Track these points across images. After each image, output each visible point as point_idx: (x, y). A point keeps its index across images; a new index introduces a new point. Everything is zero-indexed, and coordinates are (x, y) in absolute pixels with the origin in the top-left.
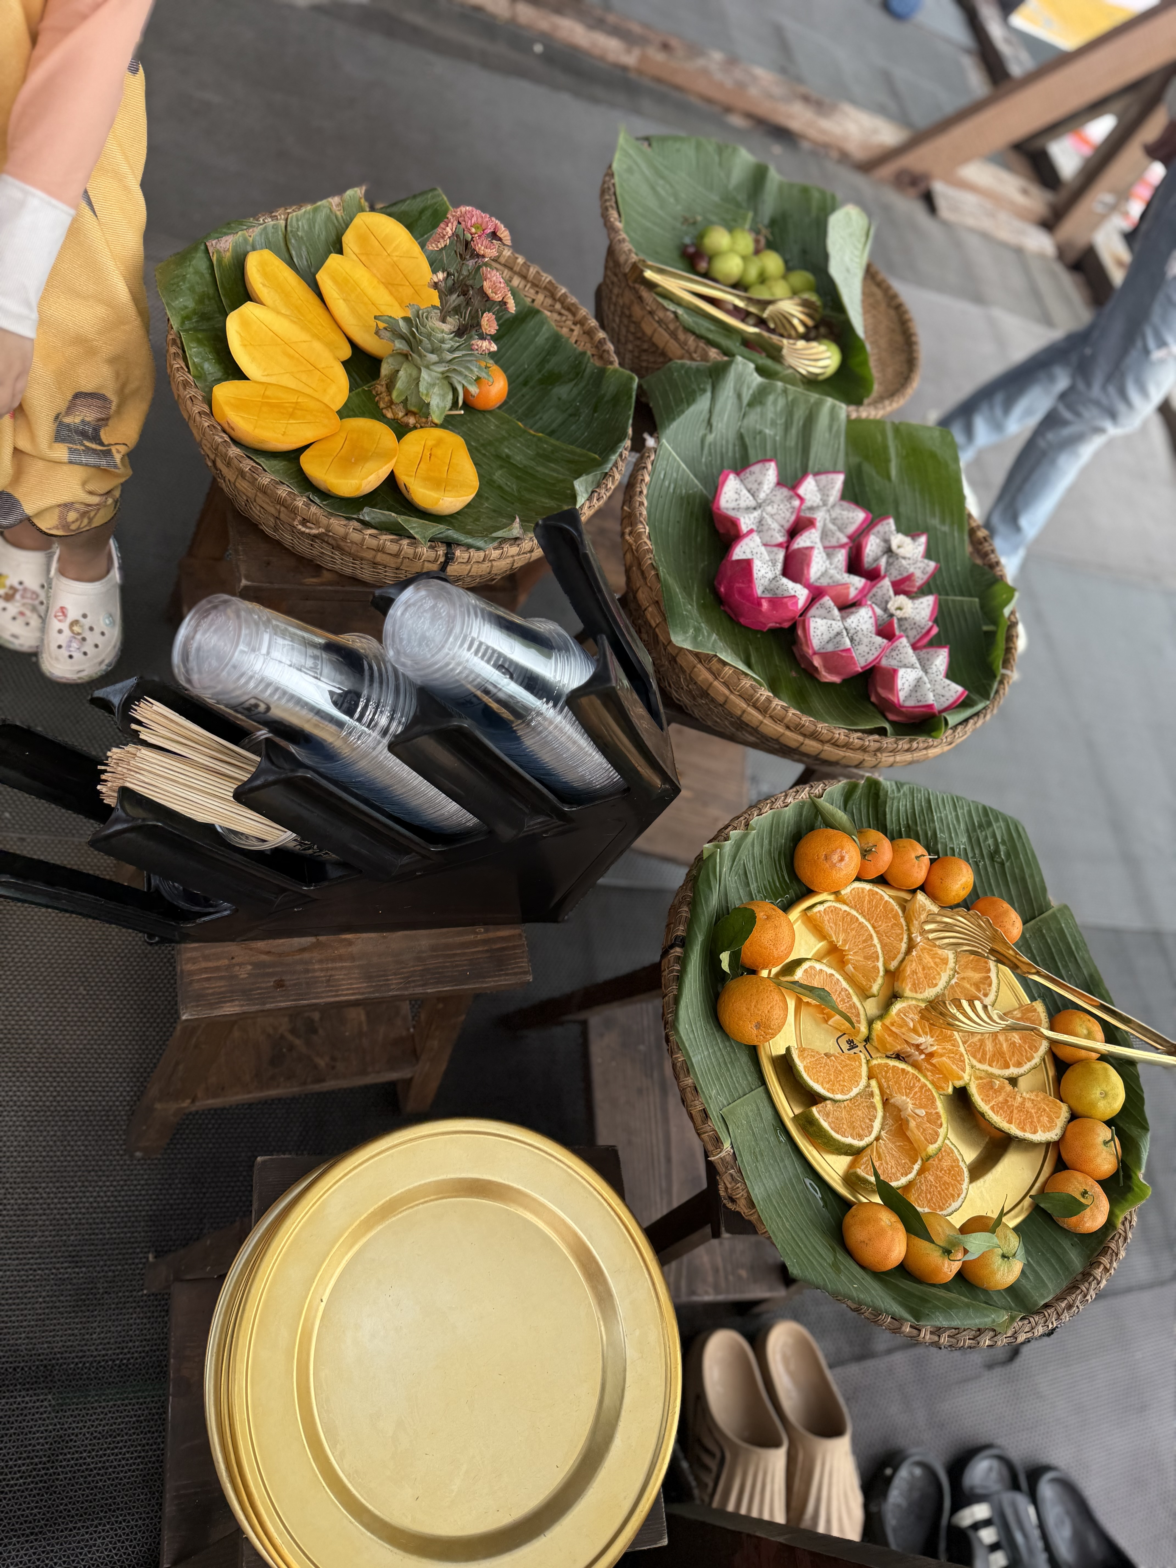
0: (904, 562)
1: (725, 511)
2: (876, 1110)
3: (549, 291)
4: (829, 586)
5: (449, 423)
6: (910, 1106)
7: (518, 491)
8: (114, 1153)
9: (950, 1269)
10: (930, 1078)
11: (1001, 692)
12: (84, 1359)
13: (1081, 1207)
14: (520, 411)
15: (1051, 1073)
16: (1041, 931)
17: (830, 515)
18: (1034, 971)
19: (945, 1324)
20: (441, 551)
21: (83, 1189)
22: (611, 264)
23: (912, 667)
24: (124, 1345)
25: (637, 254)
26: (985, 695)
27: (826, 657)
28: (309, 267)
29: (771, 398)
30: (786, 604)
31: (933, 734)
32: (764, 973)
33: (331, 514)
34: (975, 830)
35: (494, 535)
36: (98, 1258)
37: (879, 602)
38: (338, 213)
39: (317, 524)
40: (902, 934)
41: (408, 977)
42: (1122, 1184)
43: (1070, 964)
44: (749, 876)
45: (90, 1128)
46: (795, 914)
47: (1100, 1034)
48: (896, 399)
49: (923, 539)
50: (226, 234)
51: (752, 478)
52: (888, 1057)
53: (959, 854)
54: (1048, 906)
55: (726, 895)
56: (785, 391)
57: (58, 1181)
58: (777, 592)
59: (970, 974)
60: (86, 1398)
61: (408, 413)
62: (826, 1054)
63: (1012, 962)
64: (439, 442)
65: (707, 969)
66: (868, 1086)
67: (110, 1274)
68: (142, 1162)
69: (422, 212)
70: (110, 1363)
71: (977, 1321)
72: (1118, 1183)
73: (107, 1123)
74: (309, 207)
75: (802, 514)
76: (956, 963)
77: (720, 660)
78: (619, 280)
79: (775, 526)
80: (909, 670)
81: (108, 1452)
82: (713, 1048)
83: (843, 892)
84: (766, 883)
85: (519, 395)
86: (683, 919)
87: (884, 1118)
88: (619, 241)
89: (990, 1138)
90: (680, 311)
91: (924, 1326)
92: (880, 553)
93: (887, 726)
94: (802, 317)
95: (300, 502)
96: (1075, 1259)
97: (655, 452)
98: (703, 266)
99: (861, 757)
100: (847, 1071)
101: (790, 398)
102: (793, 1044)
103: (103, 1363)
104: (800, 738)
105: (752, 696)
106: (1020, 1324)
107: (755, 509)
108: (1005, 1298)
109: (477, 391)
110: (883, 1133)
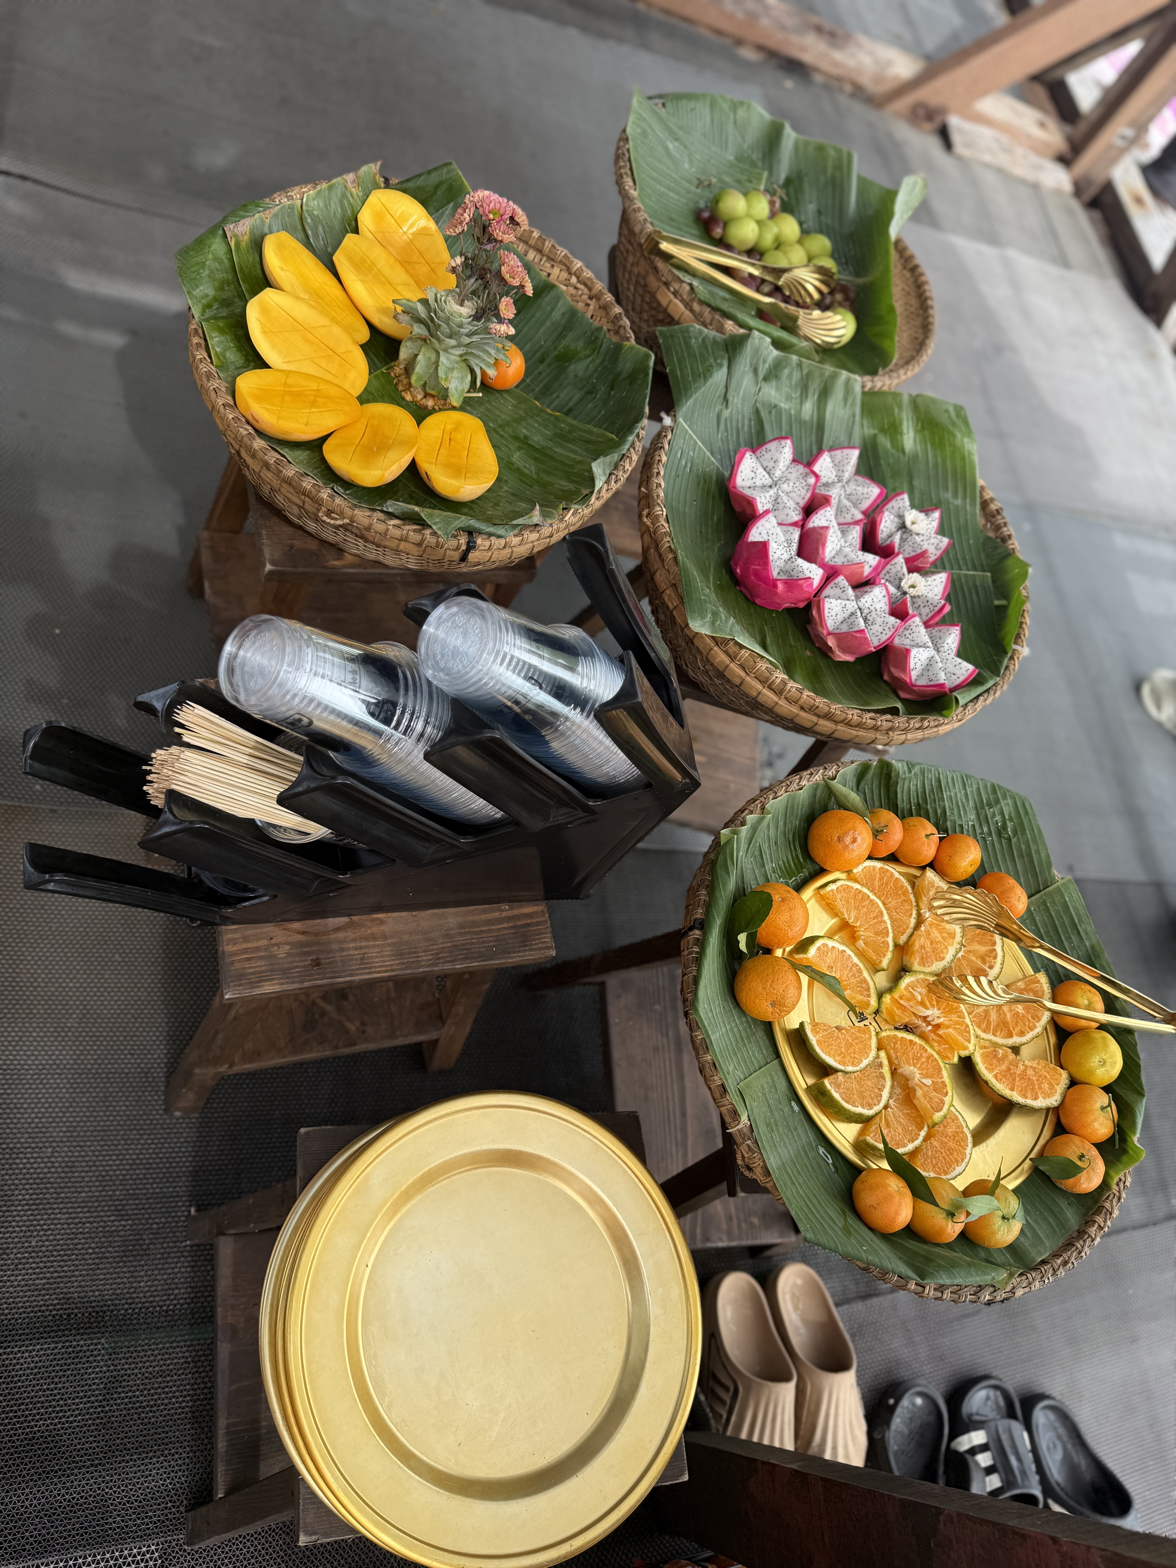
0: (918, 539)
1: (741, 490)
2: (884, 1079)
3: (565, 265)
4: (843, 565)
5: (467, 405)
6: (918, 1076)
7: (537, 474)
8: (154, 1112)
9: (953, 1230)
10: (937, 1048)
11: (1011, 667)
12: (133, 1306)
13: (1079, 1170)
14: (537, 389)
15: (1053, 1040)
16: (1046, 905)
17: (845, 491)
18: (1037, 945)
19: (948, 1282)
20: (463, 540)
21: (126, 1147)
22: (626, 232)
23: (925, 646)
24: (170, 1292)
25: (652, 224)
26: (996, 673)
27: (841, 637)
28: (326, 247)
29: (786, 372)
30: (801, 586)
31: (944, 712)
32: (779, 953)
33: (356, 506)
34: (983, 808)
35: (515, 522)
36: (143, 1211)
37: (892, 579)
38: (353, 190)
39: (342, 515)
40: (911, 910)
41: (438, 954)
42: (1117, 1147)
43: (1072, 936)
44: (764, 857)
45: (130, 1089)
46: (808, 893)
47: (1100, 1004)
48: (910, 367)
49: (936, 515)
50: (244, 217)
51: (768, 456)
52: (896, 1029)
53: (968, 831)
54: (1053, 881)
55: (743, 876)
56: (800, 365)
57: (102, 1140)
58: (792, 573)
59: (977, 947)
60: (137, 1341)
61: (426, 395)
62: (837, 1028)
63: (1016, 936)
64: (458, 426)
65: (725, 948)
66: (878, 1057)
67: (155, 1226)
68: (181, 1121)
69: (437, 187)
70: (158, 1309)
71: (978, 1279)
72: (1114, 1146)
73: (147, 1084)
74: (324, 185)
75: (817, 491)
76: (962, 937)
77: (737, 643)
78: (634, 249)
79: (791, 504)
80: (921, 649)
81: (159, 1390)
82: (729, 1023)
83: (855, 871)
84: (781, 863)
85: (537, 372)
86: (702, 902)
87: (892, 1087)
88: (634, 210)
89: (993, 1103)
90: (695, 283)
91: (928, 1284)
92: (894, 529)
93: (899, 705)
94: (817, 283)
95: (325, 494)
96: (1072, 1217)
97: (672, 431)
98: (718, 232)
99: (874, 737)
100: (857, 1044)
101: (805, 372)
102: (807, 1019)
103: (151, 1309)
104: (815, 719)
105: (768, 679)
106: (1018, 1279)
107: (771, 487)
108: (1004, 1255)
109: (495, 373)
110: (891, 1101)
